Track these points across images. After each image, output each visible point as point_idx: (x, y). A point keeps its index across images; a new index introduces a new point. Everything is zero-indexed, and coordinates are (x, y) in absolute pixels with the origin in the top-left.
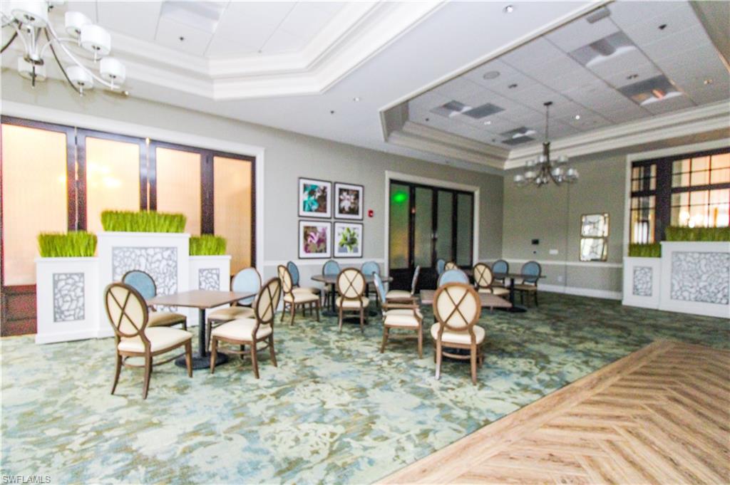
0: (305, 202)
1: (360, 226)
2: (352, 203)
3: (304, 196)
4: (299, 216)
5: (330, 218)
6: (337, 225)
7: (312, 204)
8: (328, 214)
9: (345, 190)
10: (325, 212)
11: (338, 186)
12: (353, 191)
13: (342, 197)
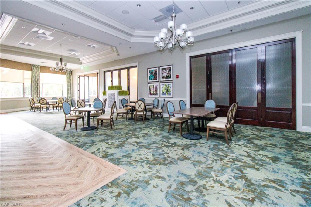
0: (149, 77)
1: (171, 83)
2: (167, 74)
3: (149, 75)
4: (148, 82)
5: (158, 81)
6: (161, 84)
7: (152, 77)
8: (158, 80)
9: (164, 69)
10: (157, 79)
11: (161, 68)
12: (168, 68)
13: (163, 72)
